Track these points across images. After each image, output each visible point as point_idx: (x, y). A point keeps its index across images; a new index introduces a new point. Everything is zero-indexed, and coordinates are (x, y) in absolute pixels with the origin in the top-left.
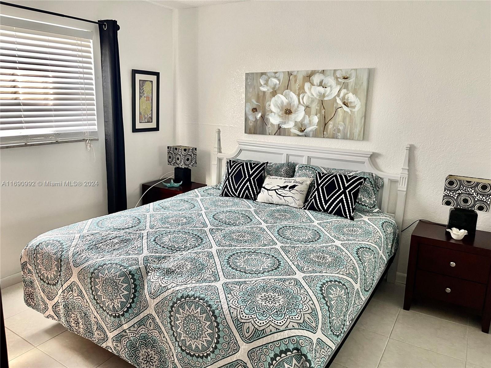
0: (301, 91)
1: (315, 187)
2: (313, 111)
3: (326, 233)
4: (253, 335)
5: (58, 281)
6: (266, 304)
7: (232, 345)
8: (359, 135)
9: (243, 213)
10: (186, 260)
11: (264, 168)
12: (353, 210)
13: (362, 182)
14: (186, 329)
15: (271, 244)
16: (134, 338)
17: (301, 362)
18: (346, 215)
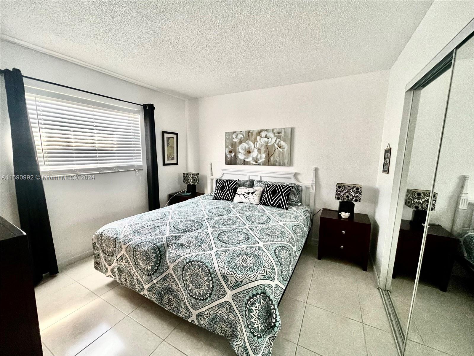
0: (255, 141)
1: (265, 192)
2: (262, 151)
3: (274, 218)
4: (235, 285)
5: (114, 254)
6: (242, 264)
7: (221, 292)
8: (287, 164)
9: (226, 208)
10: (192, 238)
11: (236, 183)
12: (287, 204)
13: (291, 188)
14: (192, 282)
15: (243, 225)
16: (160, 288)
17: (266, 301)
18: (283, 207)
